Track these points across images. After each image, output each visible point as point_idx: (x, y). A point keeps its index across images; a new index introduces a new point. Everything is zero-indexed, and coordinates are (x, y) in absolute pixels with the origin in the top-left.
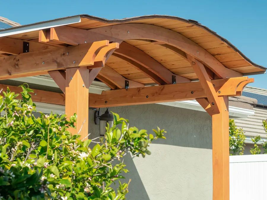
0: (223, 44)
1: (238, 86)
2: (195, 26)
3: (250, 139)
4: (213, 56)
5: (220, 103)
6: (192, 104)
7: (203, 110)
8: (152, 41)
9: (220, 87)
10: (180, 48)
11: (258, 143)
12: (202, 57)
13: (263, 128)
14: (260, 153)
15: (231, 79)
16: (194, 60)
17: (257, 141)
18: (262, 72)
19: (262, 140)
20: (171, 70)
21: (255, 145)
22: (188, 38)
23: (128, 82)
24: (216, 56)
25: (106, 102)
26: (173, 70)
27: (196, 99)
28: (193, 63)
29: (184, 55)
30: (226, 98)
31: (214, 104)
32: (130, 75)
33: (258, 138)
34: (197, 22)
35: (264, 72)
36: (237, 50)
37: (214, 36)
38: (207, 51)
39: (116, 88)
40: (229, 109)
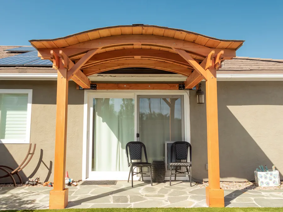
15: (209, 55)
22: (163, 36)
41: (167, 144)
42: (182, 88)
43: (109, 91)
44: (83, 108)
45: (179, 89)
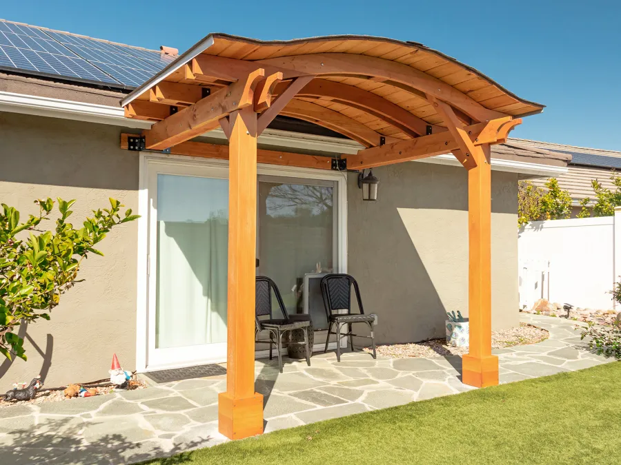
0: (469, 74)
1: (498, 130)
2: (420, 52)
3: (577, 201)
4: (465, 94)
5: (478, 154)
6: (449, 158)
7: (461, 165)
8: (369, 77)
9: (478, 134)
10: (410, 85)
11: (588, 205)
12: (447, 96)
13: (592, 189)
14: (589, 217)
15: (491, 121)
16: (435, 100)
17: (586, 204)
18: (538, 111)
19: (591, 202)
20: (424, 119)
21: (583, 208)
22: (424, 72)
23: (384, 138)
24: (470, 94)
25: (361, 163)
26: (427, 119)
27: (452, 151)
28: (435, 105)
29: (423, 95)
30: (487, 147)
31: (469, 155)
32: (384, 130)
33: (587, 201)
34: (421, 45)
35: (541, 110)
36: (492, 83)
37: (452, 64)
38: (453, 87)
39: (371, 146)
40: (492, 162)
41: (310, 279)
42: (337, 168)
43: (197, 159)
44: (137, 197)
45: (332, 169)
